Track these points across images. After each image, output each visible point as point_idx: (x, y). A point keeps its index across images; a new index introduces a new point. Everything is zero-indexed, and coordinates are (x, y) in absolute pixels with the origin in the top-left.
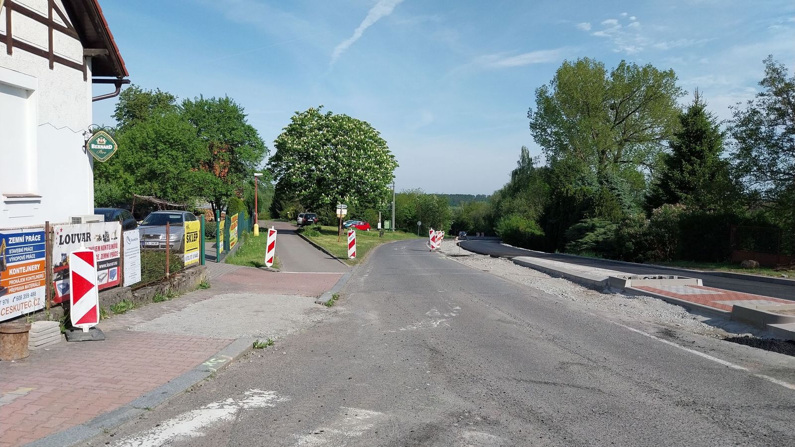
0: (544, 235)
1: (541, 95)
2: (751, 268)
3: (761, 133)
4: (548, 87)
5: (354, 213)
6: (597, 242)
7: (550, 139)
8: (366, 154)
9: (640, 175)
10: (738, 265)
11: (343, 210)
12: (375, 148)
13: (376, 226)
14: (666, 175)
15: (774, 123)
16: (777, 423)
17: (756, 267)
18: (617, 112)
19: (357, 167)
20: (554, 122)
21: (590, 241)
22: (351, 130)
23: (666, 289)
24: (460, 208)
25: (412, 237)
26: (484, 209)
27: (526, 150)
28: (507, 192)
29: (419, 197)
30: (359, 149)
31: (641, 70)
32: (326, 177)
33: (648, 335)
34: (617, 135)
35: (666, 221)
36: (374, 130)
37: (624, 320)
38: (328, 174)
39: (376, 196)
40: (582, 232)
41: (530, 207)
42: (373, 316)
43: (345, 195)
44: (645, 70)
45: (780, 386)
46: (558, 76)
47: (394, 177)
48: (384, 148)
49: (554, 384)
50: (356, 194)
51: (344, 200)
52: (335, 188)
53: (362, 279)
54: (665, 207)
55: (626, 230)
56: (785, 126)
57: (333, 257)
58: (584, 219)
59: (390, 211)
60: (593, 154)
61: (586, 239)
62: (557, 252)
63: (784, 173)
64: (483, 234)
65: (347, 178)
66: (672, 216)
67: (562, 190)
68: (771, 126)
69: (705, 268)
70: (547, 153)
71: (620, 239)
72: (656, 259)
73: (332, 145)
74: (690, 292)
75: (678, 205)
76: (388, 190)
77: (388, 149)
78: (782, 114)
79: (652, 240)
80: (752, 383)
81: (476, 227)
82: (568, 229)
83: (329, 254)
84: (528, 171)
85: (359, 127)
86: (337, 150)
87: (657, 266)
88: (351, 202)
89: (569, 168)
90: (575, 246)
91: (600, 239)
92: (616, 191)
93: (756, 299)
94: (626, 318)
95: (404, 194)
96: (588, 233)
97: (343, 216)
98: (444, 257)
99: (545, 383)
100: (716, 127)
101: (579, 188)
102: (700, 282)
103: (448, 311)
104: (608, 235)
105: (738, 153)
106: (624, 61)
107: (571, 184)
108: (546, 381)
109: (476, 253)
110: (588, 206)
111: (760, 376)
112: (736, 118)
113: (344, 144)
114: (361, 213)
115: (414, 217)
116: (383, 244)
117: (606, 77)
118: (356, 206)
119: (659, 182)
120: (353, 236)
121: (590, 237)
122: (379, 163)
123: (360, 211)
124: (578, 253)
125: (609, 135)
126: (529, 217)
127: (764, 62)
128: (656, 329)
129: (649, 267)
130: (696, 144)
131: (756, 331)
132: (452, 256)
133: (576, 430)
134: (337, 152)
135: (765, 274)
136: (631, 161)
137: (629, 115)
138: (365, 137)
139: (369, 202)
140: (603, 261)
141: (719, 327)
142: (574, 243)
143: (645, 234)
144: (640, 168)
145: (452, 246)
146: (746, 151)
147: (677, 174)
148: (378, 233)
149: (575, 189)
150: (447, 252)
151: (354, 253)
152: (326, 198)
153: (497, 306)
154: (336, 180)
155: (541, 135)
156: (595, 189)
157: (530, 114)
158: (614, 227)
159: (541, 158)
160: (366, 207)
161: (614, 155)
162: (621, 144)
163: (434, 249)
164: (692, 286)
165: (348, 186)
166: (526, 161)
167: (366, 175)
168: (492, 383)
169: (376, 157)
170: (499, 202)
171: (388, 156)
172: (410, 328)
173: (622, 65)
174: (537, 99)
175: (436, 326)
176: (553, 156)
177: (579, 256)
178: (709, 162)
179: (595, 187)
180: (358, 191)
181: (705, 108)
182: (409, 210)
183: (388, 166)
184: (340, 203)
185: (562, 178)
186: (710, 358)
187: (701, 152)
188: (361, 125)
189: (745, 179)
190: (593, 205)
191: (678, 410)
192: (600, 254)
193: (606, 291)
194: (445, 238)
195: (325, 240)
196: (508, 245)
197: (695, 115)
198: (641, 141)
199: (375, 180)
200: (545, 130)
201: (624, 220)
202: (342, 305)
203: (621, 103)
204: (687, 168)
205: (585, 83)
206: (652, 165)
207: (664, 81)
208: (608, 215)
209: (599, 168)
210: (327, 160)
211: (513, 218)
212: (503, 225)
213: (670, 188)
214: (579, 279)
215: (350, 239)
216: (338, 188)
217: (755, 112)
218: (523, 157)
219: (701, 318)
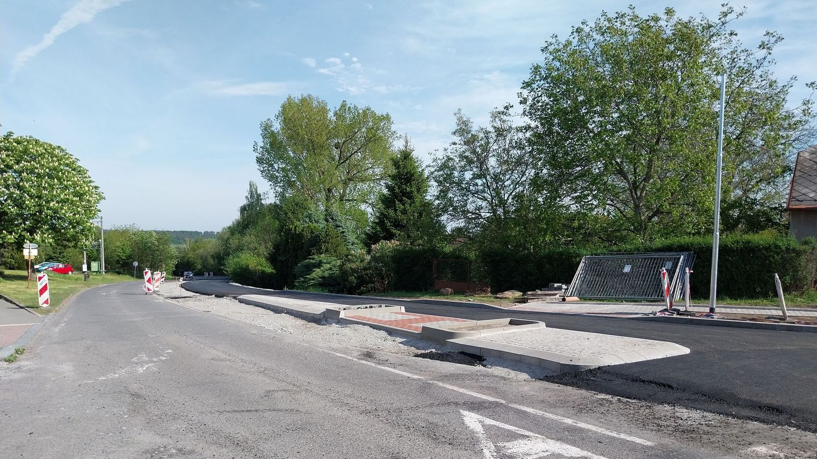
0: (275, 272)
1: (266, 129)
2: (447, 295)
3: (454, 177)
4: (274, 121)
5: (51, 253)
6: (323, 278)
7: (277, 174)
8: (61, 183)
9: (363, 213)
10: (437, 293)
11: (32, 250)
12: (74, 178)
13: (81, 269)
14: (382, 214)
15: (463, 170)
16: (435, 416)
17: (451, 294)
18: (341, 151)
19: (49, 199)
20: (281, 158)
21: (317, 277)
22: (39, 155)
23: (374, 317)
24: (185, 246)
25: (126, 280)
26: (212, 246)
27: (253, 185)
28: (235, 228)
29: (134, 234)
30: (51, 177)
31: (361, 111)
32: (8, 210)
33: (351, 358)
34: (341, 174)
35: (383, 257)
36: (71, 157)
37: (333, 347)
38: (10, 207)
39: (77, 233)
40: (309, 268)
41: (260, 244)
42: (67, 368)
43: (35, 232)
44: (364, 111)
45: (444, 388)
46: (283, 110)
47: (99, 211)
48: (86, 177)
49: (256, 411)
50: (50, 231)
51: (34, 239)
52: (21, 224)
53: (57, 330)
54: (382, 243)
55: (349, 265)
56: (472, 172)
57: (19, 306)
58: (312, 255)
59: (98, 251)
60: (320, 192)
61: (314, 275)
62: (285, 289)
63: (472, 213)
64: (212, 273)
65: (37, 212)
66: (388, 252)
67: (291, 227)
68: (461, 171)
69: (412, 297)
70: (275, 189)
71: (344, 273)
72: (374, 291)
73: (15, 171)
74: (393, 318)
75: (393, 241)
76: (92, 226)
77: (89, 179)
78: (470, 162)
79: (372, 274)
80: (424, 388)
81: (204, 266)
82: (297, 265)
83: (14, 303)
84: (257, 208)
85: (50, 151)
86: (21, 178)
87: (373, 297)
88: (43, 241)
89: (296, 205)
90: (303, 282)
91: (326, 274)
92: (341, 228)
93: (443, 320)
94: (335, 345)
95: (116, 231)
96: (315, 269)
97: (33, 258)
98: (161, 299)
99: (248, 411)
100: (423, 170)
101: (307, 225)
102: (403, 308)
103: (157, 355)
104: (333, 271)
105: (438, 194)
106: (345, 101)
107: (299, 221)
108: (249, 409)
109: (200, 293)
110: (316, 242)
111: (431, 382)
112: (434, 163)
113: (32, 172)
114: (60, 253)
115: (129, 257)
116: (89, 289)
117: (329, 116)
118: (51, 245)
119: (376, 221)
120: (45, 280)
121: (317, 273)
122: (81, 196)
123: (58, 251)
124: (306, 288)
125: (334, 174)
126: (260, 255)
127: (455, 114)
128: (359, 352)
129: (366, 298)
130: (407, 186)
131: (438, 346)
132: (172, 298)
133: (268, 447)
134: (22, 180)
135: (457, 299)
136: (355, 200)
137: (352, 155)
138: (60, 164)
139: (68, 240)
140: (327, 295)
141: (411, 346)
142: (302, 279)
143: (365, 269)
144: (363, 207)
145: (175, 287)
146: (443, 194)
147: (391, 212)
148: (82, 276)
149: (303, 226)
150: (166, 295)
151: (47, 300)
152: (9, 237)
153: (213, 346)
154: (21, 215)
155: (268, 170)
156: (322, 226)
157: (256, 148)
158: (339, 262)
159: (270, 195)
160: (65, 247)
161: (340, 193)
162: (345, 183)
163: (150, 292)
164: (396, 313)
165: (39, 222)
166: (255, 197)
167: (62, 209)
168: (195, 418)
169: (75, 188)
170: (228, 239)
171: (91, 188)
172: (111, 376)
173: (343, 106)
174: (262, 132)
175: (142, 371)
176: (281, 192)
177: (306, 292)
178: (417, 200)
179: (322, 224)
180: (53, 228)
181: (413, 153)
182: (123, 249)
183: (91, 199)
184: (28, 242)
185: (290, 214)
186: (397, 371)
187: (411, 193)
188: (54, 149)
189: (444, 218)
190: (320, 242)
191: (361, 417)
192: (326, 289)
193: (323, 322)
194: (167, 279)
195: (8, 286)
196: (237, 284)
197: (405, 158)
198: (364, 181)
199: (75, 214)
200: (272, 165)
201: (347, 256)
202: (28, 360)
203: (344, 142)
204: (399, 208)
205: (309, 121)
206: (374, 204)
207: (382, 124)
208: (335, 252)
209: (326, 206)
210: (8, 189)
211: (243, 256)
212: (231, 264)
213: (386, 226)
214: (300, 313)
215: (41, 284)
216: (25, 224)
217: (449, 159)
218: (251, 192)
219: (399, 340)
